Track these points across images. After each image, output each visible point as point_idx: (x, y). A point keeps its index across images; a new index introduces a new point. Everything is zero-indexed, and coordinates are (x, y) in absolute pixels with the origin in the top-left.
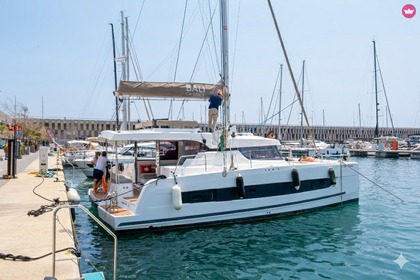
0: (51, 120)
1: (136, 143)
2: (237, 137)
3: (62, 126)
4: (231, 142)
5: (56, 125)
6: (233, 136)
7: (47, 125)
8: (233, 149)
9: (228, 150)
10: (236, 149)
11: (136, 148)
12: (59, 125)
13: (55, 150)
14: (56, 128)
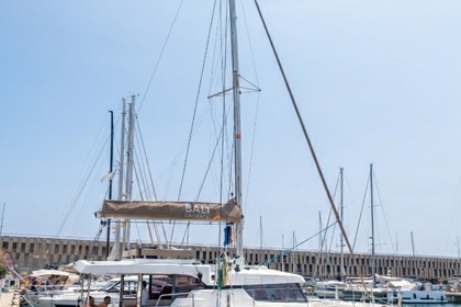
0: (12, 238)
1: (123, 276)
2: (243, 271)
3: (27, 249)
4: (232, 278)
5: (19, 246)
6: (237, 269)
7: (5, 245)
8: (235, 287)
9: (228, 287)
10: (240, 287)
11: (123, 282)
12: (24, 245)
13: (13, 283)
14: (18, 250)
